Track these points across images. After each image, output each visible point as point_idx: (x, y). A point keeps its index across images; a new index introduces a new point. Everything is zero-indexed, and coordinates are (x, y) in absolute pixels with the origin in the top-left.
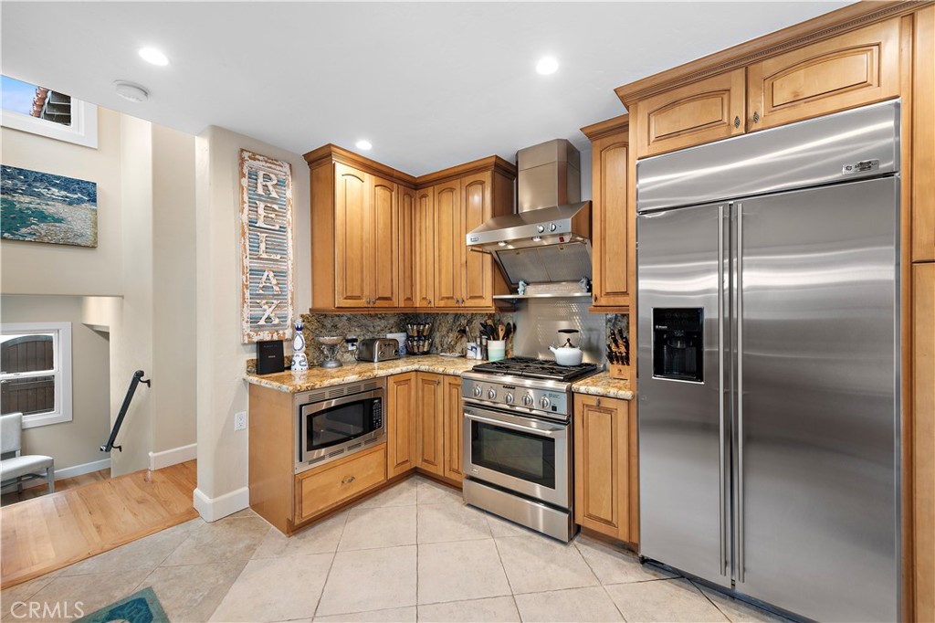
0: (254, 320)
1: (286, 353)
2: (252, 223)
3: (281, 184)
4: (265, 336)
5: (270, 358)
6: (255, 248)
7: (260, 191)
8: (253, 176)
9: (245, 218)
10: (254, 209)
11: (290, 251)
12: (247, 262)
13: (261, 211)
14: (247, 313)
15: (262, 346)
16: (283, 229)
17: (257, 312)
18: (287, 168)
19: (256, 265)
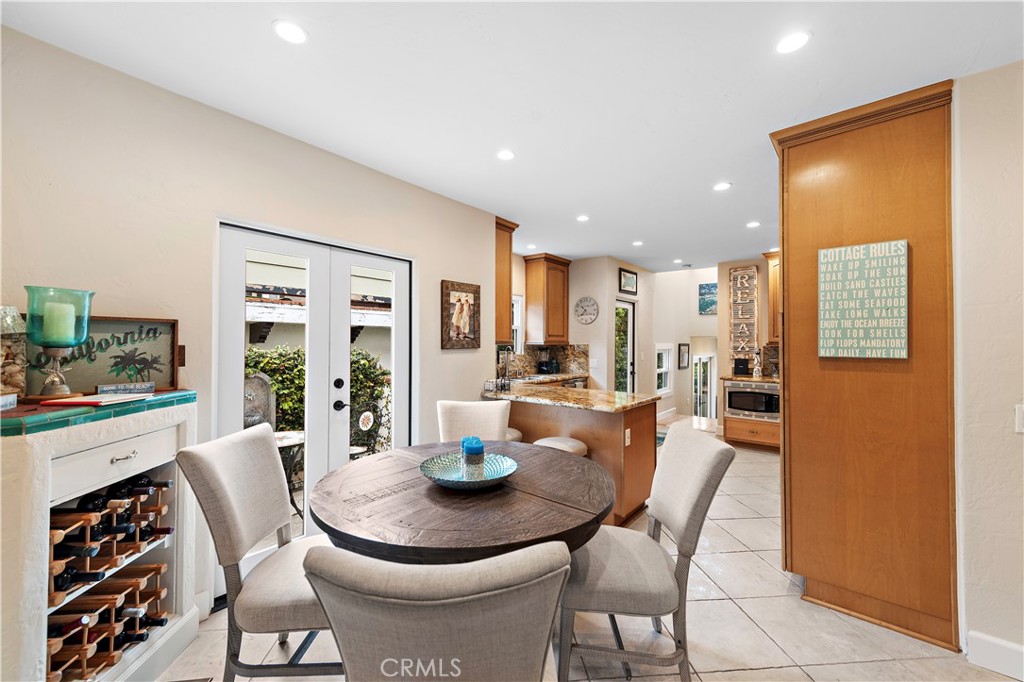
0: (735, 348)
1: (750, 366)
2: (735, 301)
3: (751, 278)
4: (742, 356)
5: (742, 368)
6: (736, 313)
7: (739, 285)
8: (735, 279)
9: (732, 301)
10: (736, 295)
11: (756, 312)
12: (732, 321)
13: (739, 295)
14: (732, 345)
15: (738, 362)
16: (752, 301)
17: (737, 344)
18: (755, 269)
19: (737, 322)
